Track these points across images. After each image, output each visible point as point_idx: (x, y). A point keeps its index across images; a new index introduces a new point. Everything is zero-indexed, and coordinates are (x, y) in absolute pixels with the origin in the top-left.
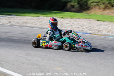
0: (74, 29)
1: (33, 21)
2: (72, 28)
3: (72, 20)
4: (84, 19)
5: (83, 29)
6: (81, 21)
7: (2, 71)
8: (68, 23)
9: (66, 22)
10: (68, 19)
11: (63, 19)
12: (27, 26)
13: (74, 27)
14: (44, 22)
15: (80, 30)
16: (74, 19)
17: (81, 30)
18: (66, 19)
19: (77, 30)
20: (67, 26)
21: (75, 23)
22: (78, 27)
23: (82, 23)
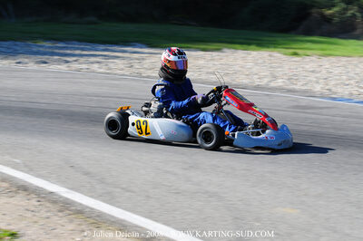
0: (334, 89)
1: (201, 62)
2: (327, 87)
3: (326, 62)
6: (356, 66)
7: (113, 217)
8: (313, 72)
10: (314, 58)
11: (297, 59)
13: (333, 83)
14: (237, 68)
15: (351, 94)
16: (330, 58)
17: (355, 92)
18: (308, 59)
19: (342, 91)
20: (311, 81)
21: (336, 72)
22: (347, 83)
23: (358, 70)
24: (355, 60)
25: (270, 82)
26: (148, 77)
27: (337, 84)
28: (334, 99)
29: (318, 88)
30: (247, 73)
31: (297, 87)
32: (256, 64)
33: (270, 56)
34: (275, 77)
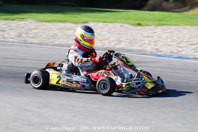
0: (161, 49)
2: (156, 48)
3: (159, 30)
4: (188, 27)
5: (180, 49)
6: (181, 32)
8: (148, 37)
9: (145, 34)
10: (152, 27)
11: (139, 28)
12: (56, 43)
13: (161, 44)
15: (172, 52)
16: (164, 26)
17: (175, 51)
18: (147, 28)
19: (166, 50)
20: (145, 43)
21: (164, 37)
22: (170, 44)
23: (180, 35)
24: (181, 28)
25: (117, 44)
26: (31, 43)
27: (163, 45)
28: (159, 56)
29: (149, 48)
30: (101, 39)
31: (134, 48)
32: (109, 32)
33: (121, 26)
34: (120, 41)
